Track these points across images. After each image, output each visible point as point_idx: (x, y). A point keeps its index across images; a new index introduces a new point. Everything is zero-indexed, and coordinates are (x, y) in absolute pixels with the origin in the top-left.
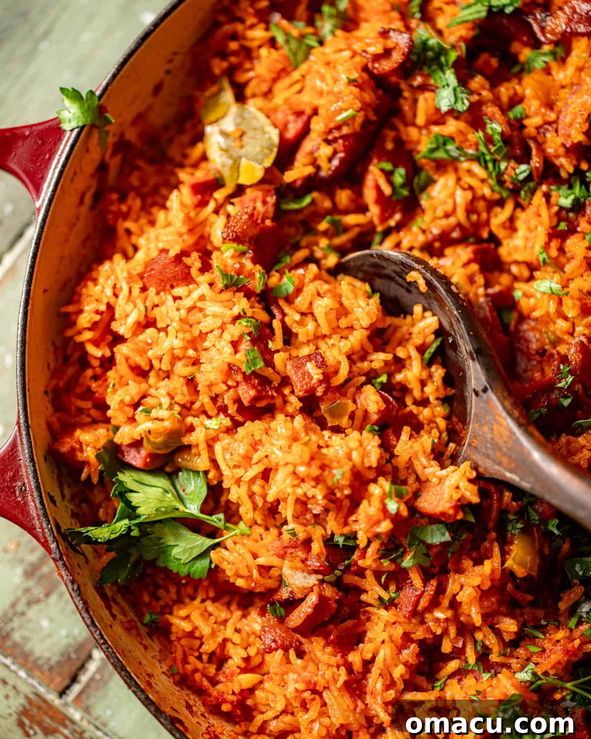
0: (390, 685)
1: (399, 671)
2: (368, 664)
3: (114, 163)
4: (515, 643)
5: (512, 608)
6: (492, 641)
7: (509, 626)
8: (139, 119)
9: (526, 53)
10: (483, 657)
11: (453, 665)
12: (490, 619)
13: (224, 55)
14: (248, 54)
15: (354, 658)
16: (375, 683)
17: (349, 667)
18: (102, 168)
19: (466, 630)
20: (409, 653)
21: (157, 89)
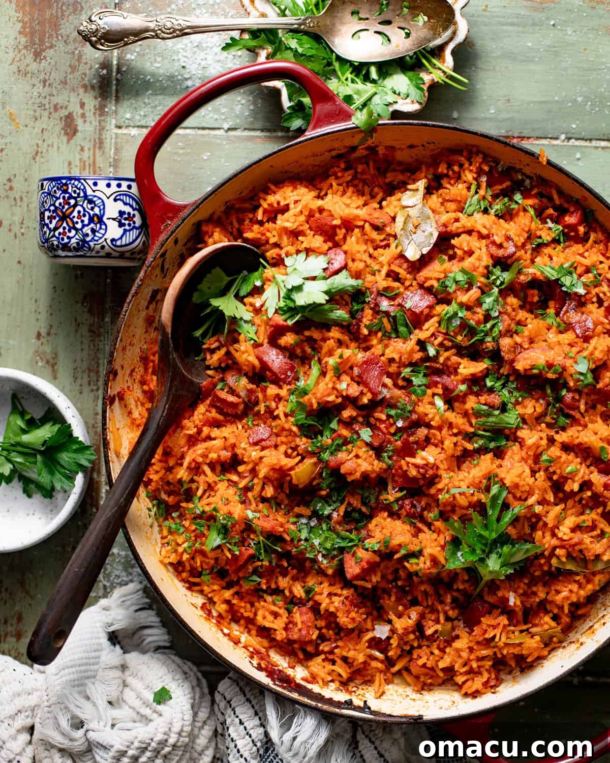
0: (205, 456)
1: (213, 456)
2: (209, 438)
3: (361, 152)
4: (264, 500)
5: (279, 486)
6: (257, 489)
7: (269, 492)
8: (391, 149)
9: (551, 311)
10: (247, 489)
11: (235, 478)
12: (267, 480)
13: (450, 166)
14: (458, 178)
15: (206, 430)
16: (200, 448)
17: (200, 431)
18: (354, 149)
19: (254, 472)
20: (226, 455)
21: (411, 147)
